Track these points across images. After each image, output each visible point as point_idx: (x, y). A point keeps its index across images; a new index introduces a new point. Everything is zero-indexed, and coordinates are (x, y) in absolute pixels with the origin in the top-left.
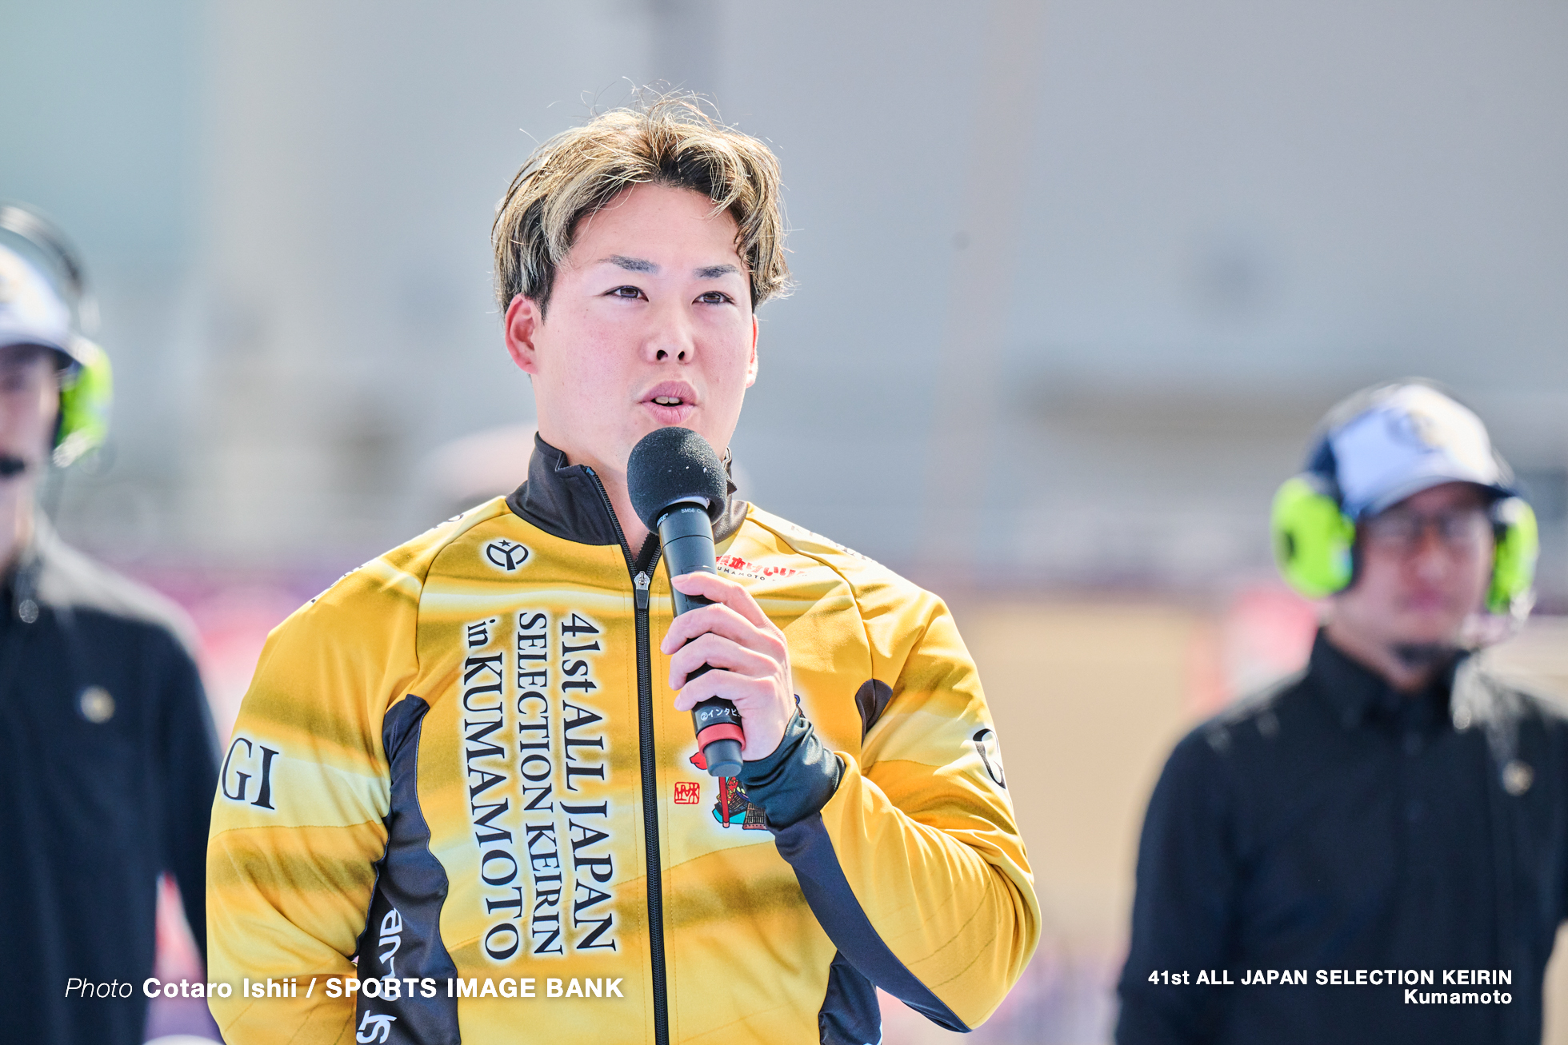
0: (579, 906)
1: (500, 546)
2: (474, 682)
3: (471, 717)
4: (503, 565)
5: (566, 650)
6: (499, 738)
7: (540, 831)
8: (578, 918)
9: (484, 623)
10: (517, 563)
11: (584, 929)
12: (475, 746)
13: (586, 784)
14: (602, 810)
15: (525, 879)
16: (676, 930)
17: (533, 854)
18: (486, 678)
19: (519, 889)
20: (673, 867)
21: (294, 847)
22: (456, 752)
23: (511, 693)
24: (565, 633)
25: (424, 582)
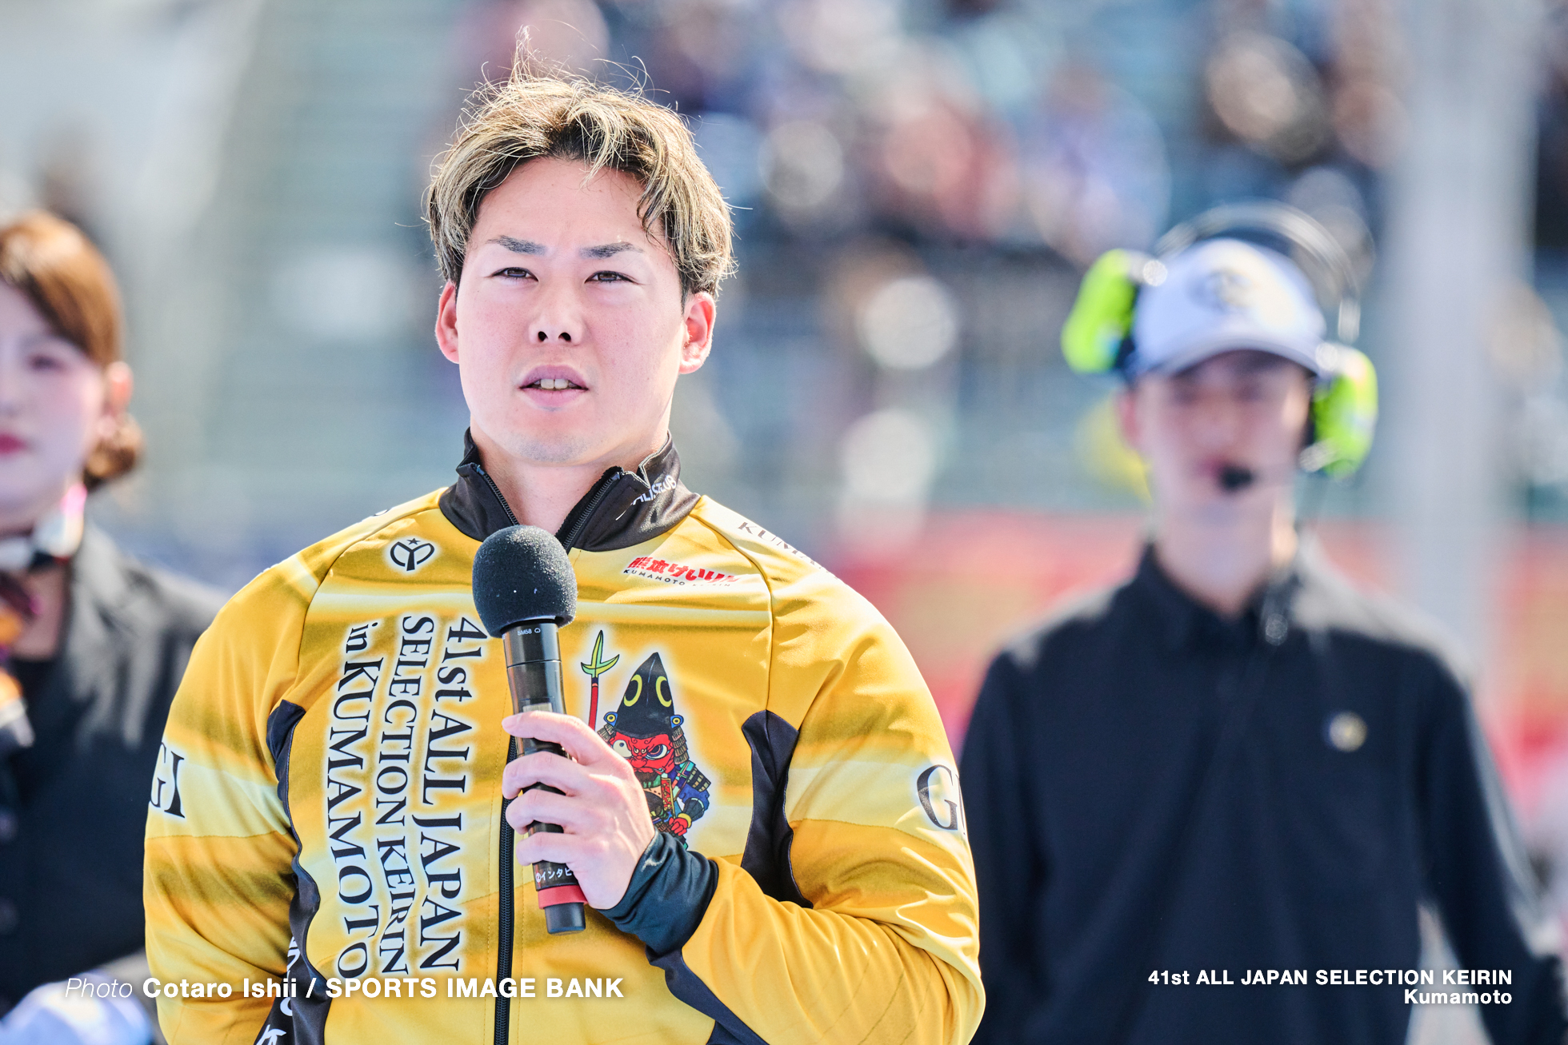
0: (426, 923)
1: (407, 544)
2: (348, 689)
3: (338, 725)
4: (403, 565)
5: (448, 656)
6: (361, 748)
7: (391, 845)
8: (425, 936)
9: (367, 627)
10: (418, 563)
11: (430, 947)
12: (337, 756)
13: (443, 798)
14: (456, 822)
15: (381, 897)
16: (525, 950)
17: (387, 869)
18: (361, 684)
19: (376, 907)
20: (526, 884)
21: (200, 858)
22: (319, 761)
23: (381, 701)
24: (451, 639)
25: (322, 582)
